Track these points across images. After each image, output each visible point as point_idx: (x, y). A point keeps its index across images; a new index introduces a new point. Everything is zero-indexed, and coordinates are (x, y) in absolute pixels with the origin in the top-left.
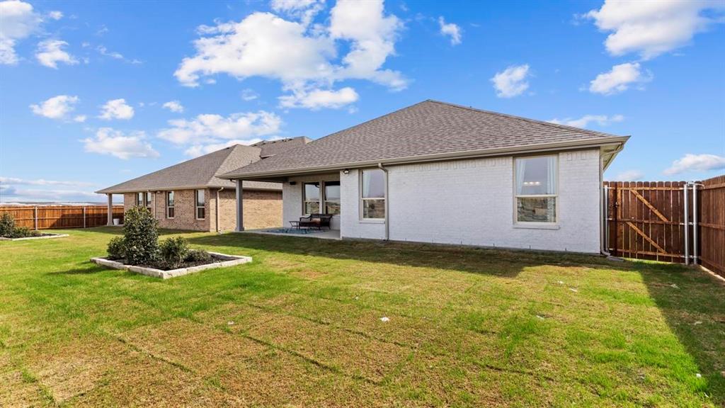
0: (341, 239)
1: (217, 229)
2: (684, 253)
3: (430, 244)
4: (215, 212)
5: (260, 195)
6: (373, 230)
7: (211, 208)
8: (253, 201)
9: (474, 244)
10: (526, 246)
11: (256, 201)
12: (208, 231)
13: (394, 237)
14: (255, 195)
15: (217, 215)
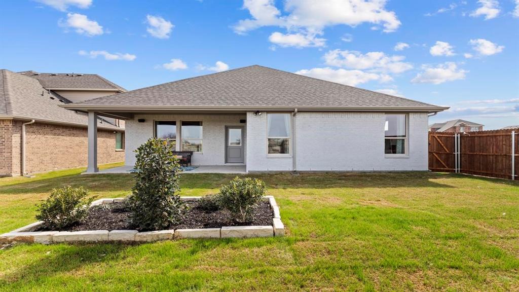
0: (247, 172)
1: (22, 173)
2: (455, 168)
3: (330, 171)
4: (19, 151)
5: (71, 132)
6: (281, 163)
7: (14, 145)
8: (65, 138)
9: (361, 169)
10: (391, 169)
11: (68, 138)
12: (9, 176)
13: (299, 168)
14: (67, 132)
15: (21, 154)
